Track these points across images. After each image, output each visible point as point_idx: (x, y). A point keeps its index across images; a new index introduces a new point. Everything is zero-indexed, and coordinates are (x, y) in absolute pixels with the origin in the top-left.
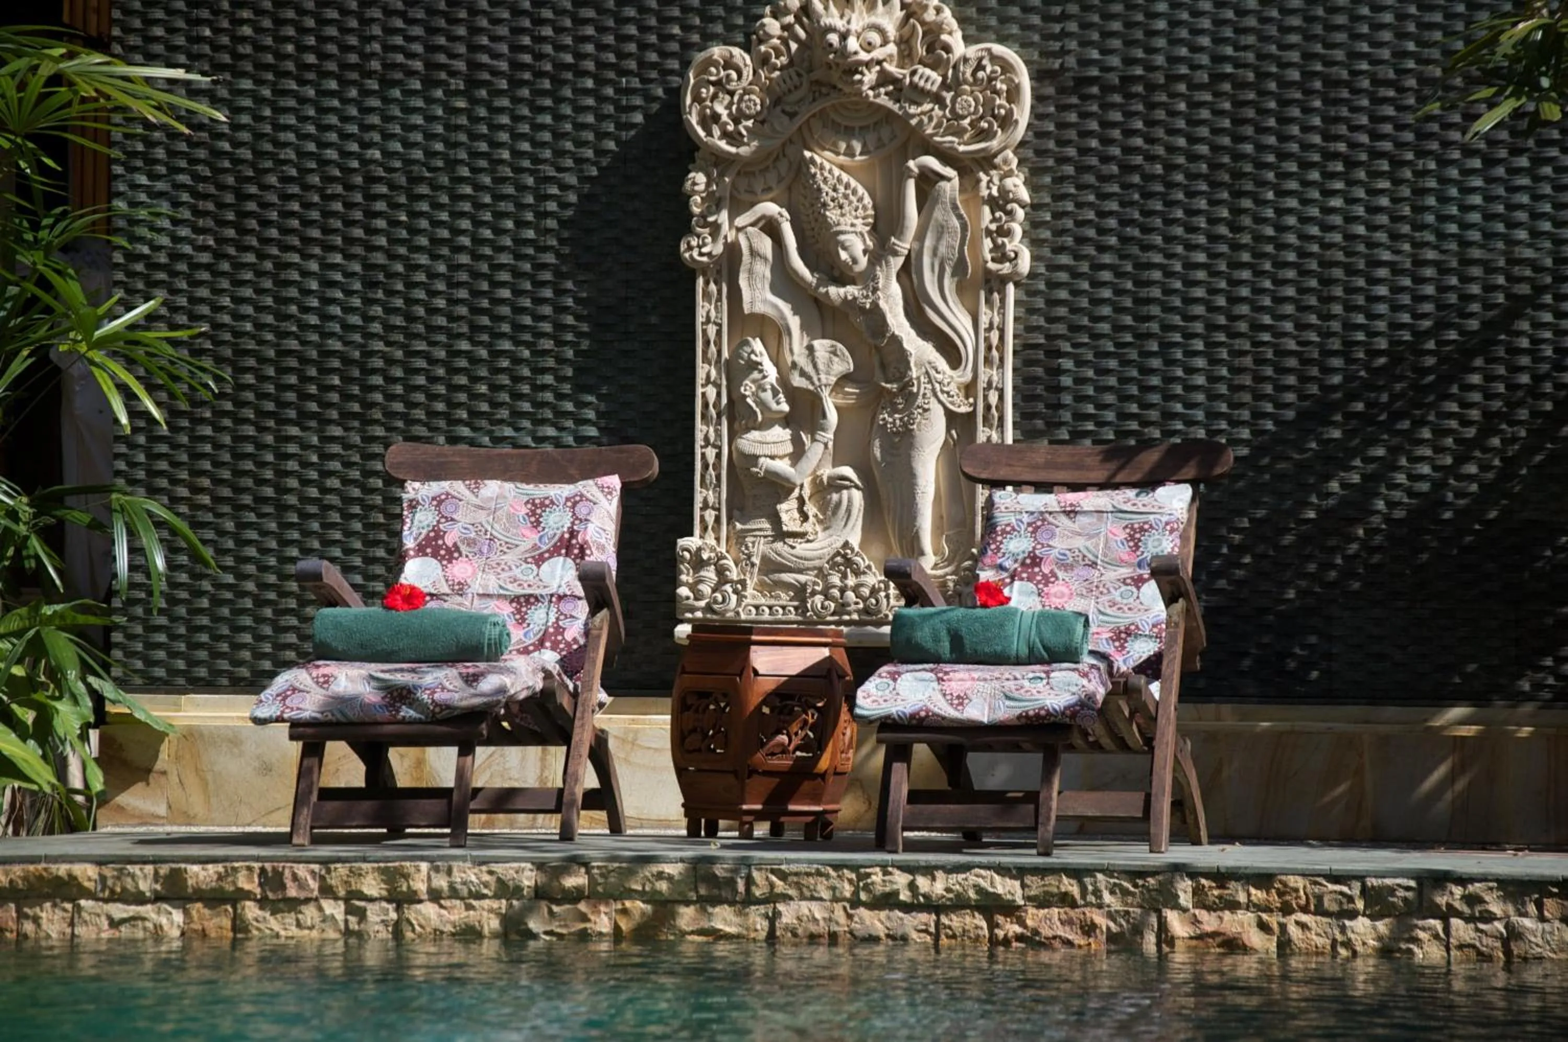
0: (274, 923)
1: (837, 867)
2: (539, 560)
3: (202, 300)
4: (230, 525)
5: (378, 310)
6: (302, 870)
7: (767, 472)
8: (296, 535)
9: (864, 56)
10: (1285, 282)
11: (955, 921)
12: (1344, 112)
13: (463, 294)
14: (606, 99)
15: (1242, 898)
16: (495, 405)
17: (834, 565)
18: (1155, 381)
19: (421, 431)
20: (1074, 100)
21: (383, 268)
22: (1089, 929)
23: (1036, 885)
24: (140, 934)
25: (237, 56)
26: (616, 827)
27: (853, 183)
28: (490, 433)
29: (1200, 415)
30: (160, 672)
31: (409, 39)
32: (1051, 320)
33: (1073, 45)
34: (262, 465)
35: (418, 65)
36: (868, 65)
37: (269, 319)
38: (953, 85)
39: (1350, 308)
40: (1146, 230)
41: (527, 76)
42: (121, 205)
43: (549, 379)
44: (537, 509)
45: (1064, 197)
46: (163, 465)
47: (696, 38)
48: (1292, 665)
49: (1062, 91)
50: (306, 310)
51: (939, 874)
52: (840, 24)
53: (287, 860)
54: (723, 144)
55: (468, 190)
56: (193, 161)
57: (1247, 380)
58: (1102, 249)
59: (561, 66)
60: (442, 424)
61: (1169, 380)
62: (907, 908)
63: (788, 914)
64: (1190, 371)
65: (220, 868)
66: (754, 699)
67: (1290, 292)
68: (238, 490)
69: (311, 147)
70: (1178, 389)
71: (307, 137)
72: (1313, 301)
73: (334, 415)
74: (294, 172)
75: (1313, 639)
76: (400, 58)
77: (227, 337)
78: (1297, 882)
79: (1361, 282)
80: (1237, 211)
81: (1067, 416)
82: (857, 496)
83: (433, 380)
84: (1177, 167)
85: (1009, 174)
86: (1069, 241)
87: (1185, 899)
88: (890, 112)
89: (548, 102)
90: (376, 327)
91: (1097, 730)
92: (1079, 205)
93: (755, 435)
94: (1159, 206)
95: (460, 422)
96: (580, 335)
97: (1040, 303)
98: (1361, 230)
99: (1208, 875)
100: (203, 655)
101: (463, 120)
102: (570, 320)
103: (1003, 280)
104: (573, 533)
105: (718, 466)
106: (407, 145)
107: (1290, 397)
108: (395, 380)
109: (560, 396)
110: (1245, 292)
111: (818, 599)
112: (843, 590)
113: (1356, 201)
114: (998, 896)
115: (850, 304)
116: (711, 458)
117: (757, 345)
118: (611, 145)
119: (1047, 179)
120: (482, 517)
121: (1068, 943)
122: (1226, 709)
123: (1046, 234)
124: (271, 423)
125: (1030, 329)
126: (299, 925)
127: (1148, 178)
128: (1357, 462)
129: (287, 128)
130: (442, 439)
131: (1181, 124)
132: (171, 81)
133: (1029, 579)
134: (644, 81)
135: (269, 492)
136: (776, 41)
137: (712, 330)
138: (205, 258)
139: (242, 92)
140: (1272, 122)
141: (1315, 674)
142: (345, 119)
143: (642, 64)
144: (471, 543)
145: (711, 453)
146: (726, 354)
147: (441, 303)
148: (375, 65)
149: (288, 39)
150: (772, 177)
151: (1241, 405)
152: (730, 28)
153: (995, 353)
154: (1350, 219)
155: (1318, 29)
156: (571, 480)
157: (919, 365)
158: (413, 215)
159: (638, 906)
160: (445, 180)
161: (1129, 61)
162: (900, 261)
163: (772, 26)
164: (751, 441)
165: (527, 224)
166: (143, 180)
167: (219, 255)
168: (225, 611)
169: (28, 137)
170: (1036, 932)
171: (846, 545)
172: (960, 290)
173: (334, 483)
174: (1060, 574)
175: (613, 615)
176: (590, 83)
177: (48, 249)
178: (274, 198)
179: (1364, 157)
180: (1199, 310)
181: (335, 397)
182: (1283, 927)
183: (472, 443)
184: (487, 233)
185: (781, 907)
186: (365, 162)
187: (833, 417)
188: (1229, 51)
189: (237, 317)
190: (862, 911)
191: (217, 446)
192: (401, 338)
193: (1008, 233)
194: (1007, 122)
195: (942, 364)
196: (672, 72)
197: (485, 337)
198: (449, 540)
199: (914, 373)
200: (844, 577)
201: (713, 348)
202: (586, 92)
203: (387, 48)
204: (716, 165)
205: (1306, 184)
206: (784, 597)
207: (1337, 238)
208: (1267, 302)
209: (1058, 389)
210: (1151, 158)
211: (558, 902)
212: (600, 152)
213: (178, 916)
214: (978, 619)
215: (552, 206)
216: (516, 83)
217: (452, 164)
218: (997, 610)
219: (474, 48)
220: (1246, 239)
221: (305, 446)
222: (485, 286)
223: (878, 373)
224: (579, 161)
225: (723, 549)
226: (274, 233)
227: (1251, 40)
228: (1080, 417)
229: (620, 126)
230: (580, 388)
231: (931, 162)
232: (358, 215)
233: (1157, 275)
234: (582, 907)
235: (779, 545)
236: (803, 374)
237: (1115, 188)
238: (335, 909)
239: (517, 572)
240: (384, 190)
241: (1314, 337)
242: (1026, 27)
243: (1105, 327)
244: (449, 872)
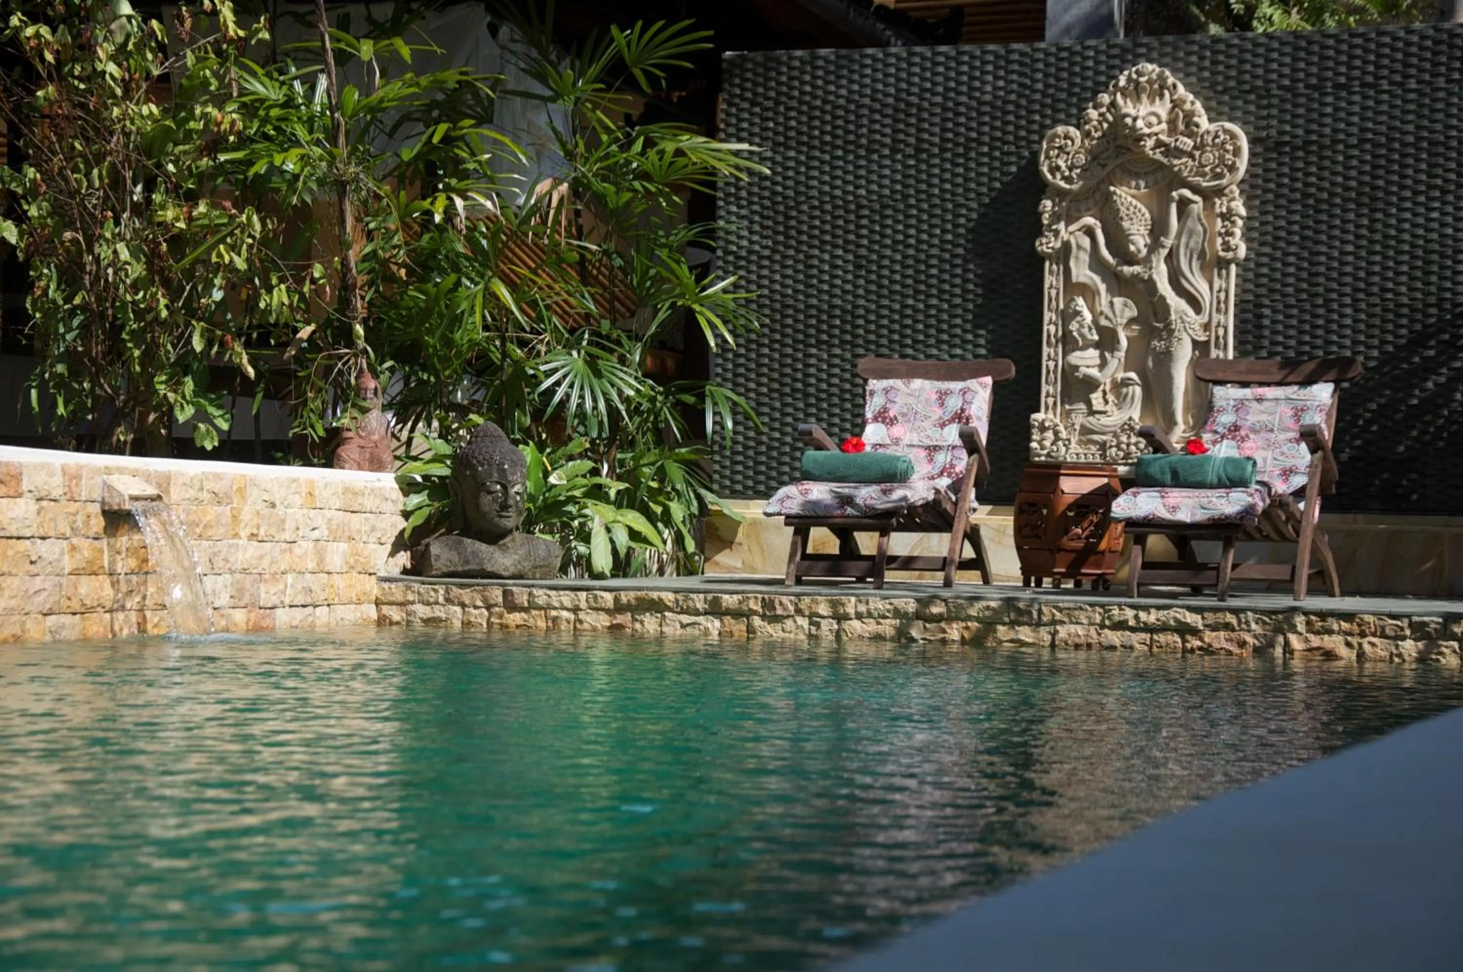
0: (770, 629)
1: (1092, 605)
2: (943, 425)
3: (765, 277)
4: (777, 405)
5: (862, 282)
6: (785, 599)
7: (1085, 376)
8: (814, 411)
9: (1146, 131)
10: (1402, 263)
11: (1161, 638)
12: (1441, 161)
13: (910, 272)
14: (995, 158)
15: (1335, 627)
16: (927, 336)
17: (1123, 430)
18: (1321, 322)
19: (885, 351)
20: (1275, 155)
21: (865, 257)
22: (1242, 644)
23: (1211, 617)
24: (697, 632)
25: (787, 138)
26: (986, 580)
27: (1139, 205)
28: (924, 352)
29: (1348, 342)
30: (739, 487)
31: (884, 126)
32: (1257, 286)
33: (1274, 122)
34: (796, 370)
35: (888, 140)
36: (1149, 136)
37: (801, 287)
38: (1200, 147)
39: (1442, 278)
40: (1316, 232)
41: (950, 145)
42: (721, 223)
43: (958, 321)
44: (942, 396)
45: (1267, 213)
46: (742, 370)
47: (1048, 122)
48: (1400, 491)
49: (1267, 150)
50: (821, 282)
51: (1153, 611)
52: (1133, 112)
53: (776, 593)
54: (1062, 184)
55: (914, 212)
56: (762, 198)
57: (1377, 322)
58: (1290, 243)
59: (969, 140)
60: (897, 347)
61: (1329, 321)
62: (1133, 630)
63: (1063, 632)
64: (1342, 316)
65: (740, 597)
66: (1061, 508)
67: (1405, 268)
68: (783, 385)
69: (827, 188)
70: (1335, 327)
71: (824, 183)
72: (1419, 274)
73: (837, 342)
74: (816, 203)
75: (1414, 476)
76: (878, 137)
77: (778, 297)
78: (1369, 618)
79: (1449, 263)
80: (1373, 221)
81: (1266, 343)
82: (1138, 390)
83: (893, 321)
84: (1336, 194)
85: (1233, 199)
86: (1269, 239)
87: (1301, 628)
88: (1162, 164)
89: (961, 161)
90: (861, 292)
91: (1267, 529)
92: (1276, 218)
93: (1078, 353)
94: (1325, 218)
95: (907, 346)
96: (977, 295)
97: (1251, 275)
98: (1450, 231)
99: (1315, 614)
100: (762, 478)
101: (912, 172)
102: (971, 287)
103: (1228, 262)
104: (963, 410)
105: (1055, 372)
106: (881, 186)
107: (1404, 331)
108: (871, 322)
109: (965, 331)
110: (1377, 269)
111: (1114, 450)
112: (1128, 445)
113: (1447, 214)
114: (1187, 624)
115: (1136, 277)
116: (1052, 368)
117: (1080, 301)
118: (997, 185)
119: (1257, 202)
120: (910, 400)
121: (1229, 653)
122: (1360, 517)
123: (1255, 235)
124: (801, 346)
125: (1245, 291)
126: (783, 630)
127: (1319, 201)
128: (1444, 370)
129: (814, 178)
130: (896, 356)
131: (1340, 169)
132: (751, 153)
133: (1233, 439)
134: (1017, 147)
135: (799, 385)
136: (1095, 123)
137: (1053, 292)
138: (767, 252)
139: (789, 158)
140: (1396, 167)
141: (1415, 497)
142: (846, 172)
143: (1017, 138)
144: (904, 415)
145: (1052, 364)
146: (1061, 306)
147: (897, 277)
148: (864, 141)
149: (815, 128)
150: (1091, 203)
151: (1373, 337)
152: (1069, 115)
153: (1222, 306)
154: (1443, 225)
155: (1426, 112)
156: (964, 379)
157: (1176, 312)
158: (883, 226)
159: (974, 625)
160: (901, 206)
161: (1309, 132)
162: (1166, 251)
163: (1093, 114)
164: (1075, 358)
165: (948, 231)
166: (734, 209)
167: (774, 251)
168: (775, 454)
169: (666, 185)
170: (1210, 645)
171: (1130, 419)
172: (1203, 268)
173: (835, 381)
174: (1252, 436)
175: (981, 457)
176: (986, 149)
177: (671, 249)
178: (805, 218)
179: (1453, 187)
180: (1348, 279)
181: (837, 332)
182: (1360, 645)
183: (914, 358)
184: (925, 237)
185: (1058, 628)
186: (857, 197)
187: (1124, 343)
188: (1370, 125)
189: (784, 286)
190: (1106, 631)
191: (772, 360)
192: (874, 297)
193: (1232, 234)
194: (1232, 168)
195: (1190, 312)
196: (1034, 142)
197: (922, 297)
198: (891, 414)
199: (1173, 317)
200: (1129, 437)
201: (1054, 302)
202: (984, 154)
203: (872, 131)
204: (1058, 195)
205: (1416, 204)
206: (1093, 448)
207: (1435, 236)
208: (1391, 274)
209: (1261, 327)
210: (1320, 189)
211: (929, 622)
212: (991, 189)
213: (717, 623)
214: (1189, 461)
215: (962, 221)
216: (943, 150)
217: (906, 197)
218: (1199, 456)
219: (920, 130)
220: (1378, 237)
221: (820, 360)
222: (923, 267)
223: (1152, 318)
224: (979, 194)
225: (1058, 421)
226: (805, 238)
227: (1384, 118)
228: (1274, 343)
229: (1003, 174)
230: (977, 326)
231: (1187, 193)
232: (852, 227)
233: (1323, 259)
234: (943, 624)
235: (1091, 418)
236: (1107, 318)
237: (1299, 207)
238: (803, 622)
239: (929, 432)
240: (867, 212)
241: (1419, 295)
242: (1246, 113)
243: (1290, 290)
244: (867, 603)
